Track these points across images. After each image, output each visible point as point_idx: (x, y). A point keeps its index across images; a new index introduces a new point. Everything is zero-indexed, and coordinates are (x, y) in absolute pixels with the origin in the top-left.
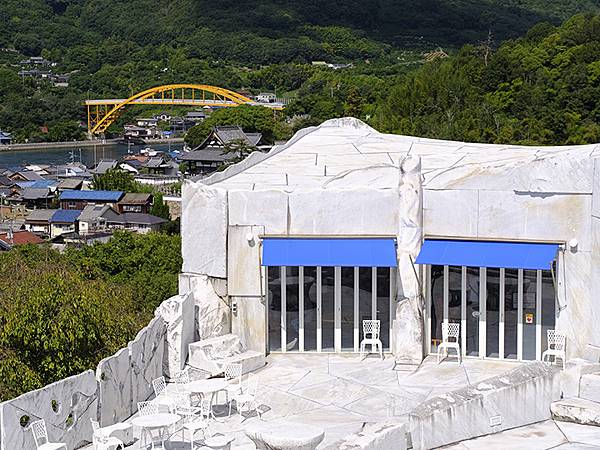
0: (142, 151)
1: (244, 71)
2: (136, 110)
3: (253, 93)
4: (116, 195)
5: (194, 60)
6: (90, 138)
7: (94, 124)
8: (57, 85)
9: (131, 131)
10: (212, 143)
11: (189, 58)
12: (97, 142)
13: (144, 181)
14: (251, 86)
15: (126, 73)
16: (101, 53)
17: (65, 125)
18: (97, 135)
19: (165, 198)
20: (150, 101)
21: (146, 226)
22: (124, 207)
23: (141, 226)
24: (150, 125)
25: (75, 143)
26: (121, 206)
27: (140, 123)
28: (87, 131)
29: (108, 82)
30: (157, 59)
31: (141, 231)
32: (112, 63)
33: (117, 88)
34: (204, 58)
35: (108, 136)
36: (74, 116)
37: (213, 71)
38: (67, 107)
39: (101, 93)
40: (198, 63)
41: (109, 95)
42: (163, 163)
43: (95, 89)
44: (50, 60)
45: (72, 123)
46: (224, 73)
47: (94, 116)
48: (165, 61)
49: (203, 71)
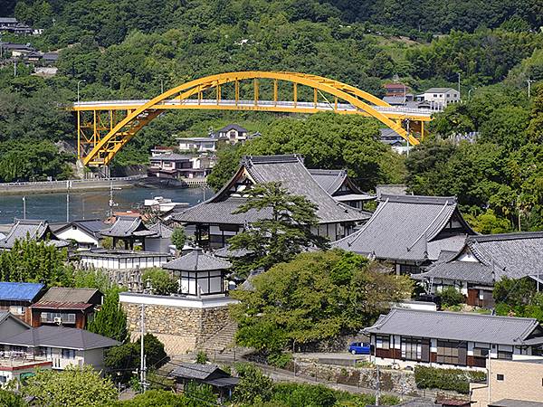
0: (148, 203)
1: (401, 46)
2: (181, 120)
3: (415, 88)
4: (29, 290)
5: (302, 24)
6: (81, 175)
7: (89, 147)
8: (39, 71)
9: (163, 161)
10: (242, 188)
11: (294, 20)
12: (95, 183)
13: (99, 264)
14: (414, 75)
15: (166, 49)
16: (127, 10)
17: (31, 149)
18: (93, 169)
19: (123, 298)
20: (193, 104)
21: (75, 353)
22: (44, 315)
23: (66, 353)
24: (202, 149)
25: (49, 185)
26: (37, 312)
27: (183, 147)
28: (74, 161)
29: (131, 66)
30: (232, 20)
31: (65, 363)
32: (147, 28)
33: (148, 78)
34: (324, 19)
35: (117, 171)
36: (51, 131)
37: (337, 45)
38: (37, 114)
39: (117, 87)
40: (309, 29)
41: (132, 90)
42: (142, 227)
43: (106, 79)
44: (30, 23)
45: (46, 145)
46: (360, 48)
47: (89, 133)
48: (243, 25)
49: (317, 45)
